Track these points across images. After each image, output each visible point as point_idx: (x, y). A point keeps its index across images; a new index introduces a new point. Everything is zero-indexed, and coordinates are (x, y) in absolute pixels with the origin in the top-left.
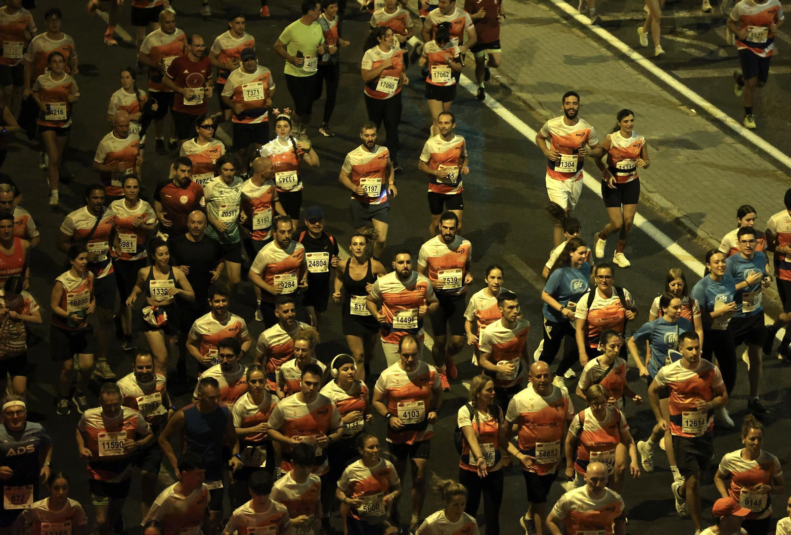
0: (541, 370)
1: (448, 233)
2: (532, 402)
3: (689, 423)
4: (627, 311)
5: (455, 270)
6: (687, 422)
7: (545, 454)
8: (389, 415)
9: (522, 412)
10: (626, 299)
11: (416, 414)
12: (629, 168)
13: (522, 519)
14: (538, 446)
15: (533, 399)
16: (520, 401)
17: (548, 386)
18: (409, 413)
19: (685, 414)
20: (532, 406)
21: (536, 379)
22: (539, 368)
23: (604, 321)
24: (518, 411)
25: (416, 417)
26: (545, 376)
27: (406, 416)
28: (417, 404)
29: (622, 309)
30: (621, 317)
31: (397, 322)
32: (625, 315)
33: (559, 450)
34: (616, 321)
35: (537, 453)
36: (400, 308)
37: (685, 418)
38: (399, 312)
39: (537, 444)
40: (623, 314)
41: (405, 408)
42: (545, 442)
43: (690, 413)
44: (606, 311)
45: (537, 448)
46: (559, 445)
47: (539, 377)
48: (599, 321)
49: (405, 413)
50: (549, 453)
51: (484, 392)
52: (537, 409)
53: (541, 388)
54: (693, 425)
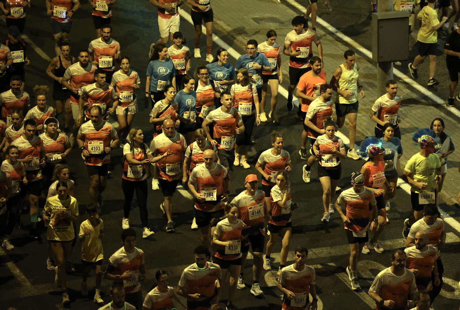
0: (170, 125)
1: (106, 36)
2: (164, 142)
3: (225, 143)
4: (216, 93)
5: (108, 57)
6: (224, 142)
7: (171, 170)
8: (83, 148)
9: (158, 147)
10: (215, 86)
11: (98, 148)
12: (206, 3)
13: (161, 205)
14: (167, 166)
15: (164, 140)
16: (157, 141)
17: (173, 133)
18: (94, 148)
19: (223, 138)
20: (164, 143)
21: (166, 129)
22: (168, 123)
23: (203, 99)
24: (156, 147)
25: (98, 150)
26: (172, 128)
27: (93, 149)
28: (99, 143)
29: (213, 92)
30: (213, 96)
31: (80, 92)
32: (215, 95)
33: (179, 167)
34: (210, 99)
35: (167, 170)
36: (83, 84)
37: (223, 140)
38: (82, 86)
39: (167, 164)
40: (214, 94)
41: (92, 144)
42: (171, 163)
43: (226, 137)
44: (204, 93)
45: (167, 167)
46: (179, 165)
47: (168, 128)
48: (201, 99)
49: (92, 148)
50: (173, 169)
51: (137, 136)
52: (167, 145)
53: (169, 134)
54: (227, 144)
